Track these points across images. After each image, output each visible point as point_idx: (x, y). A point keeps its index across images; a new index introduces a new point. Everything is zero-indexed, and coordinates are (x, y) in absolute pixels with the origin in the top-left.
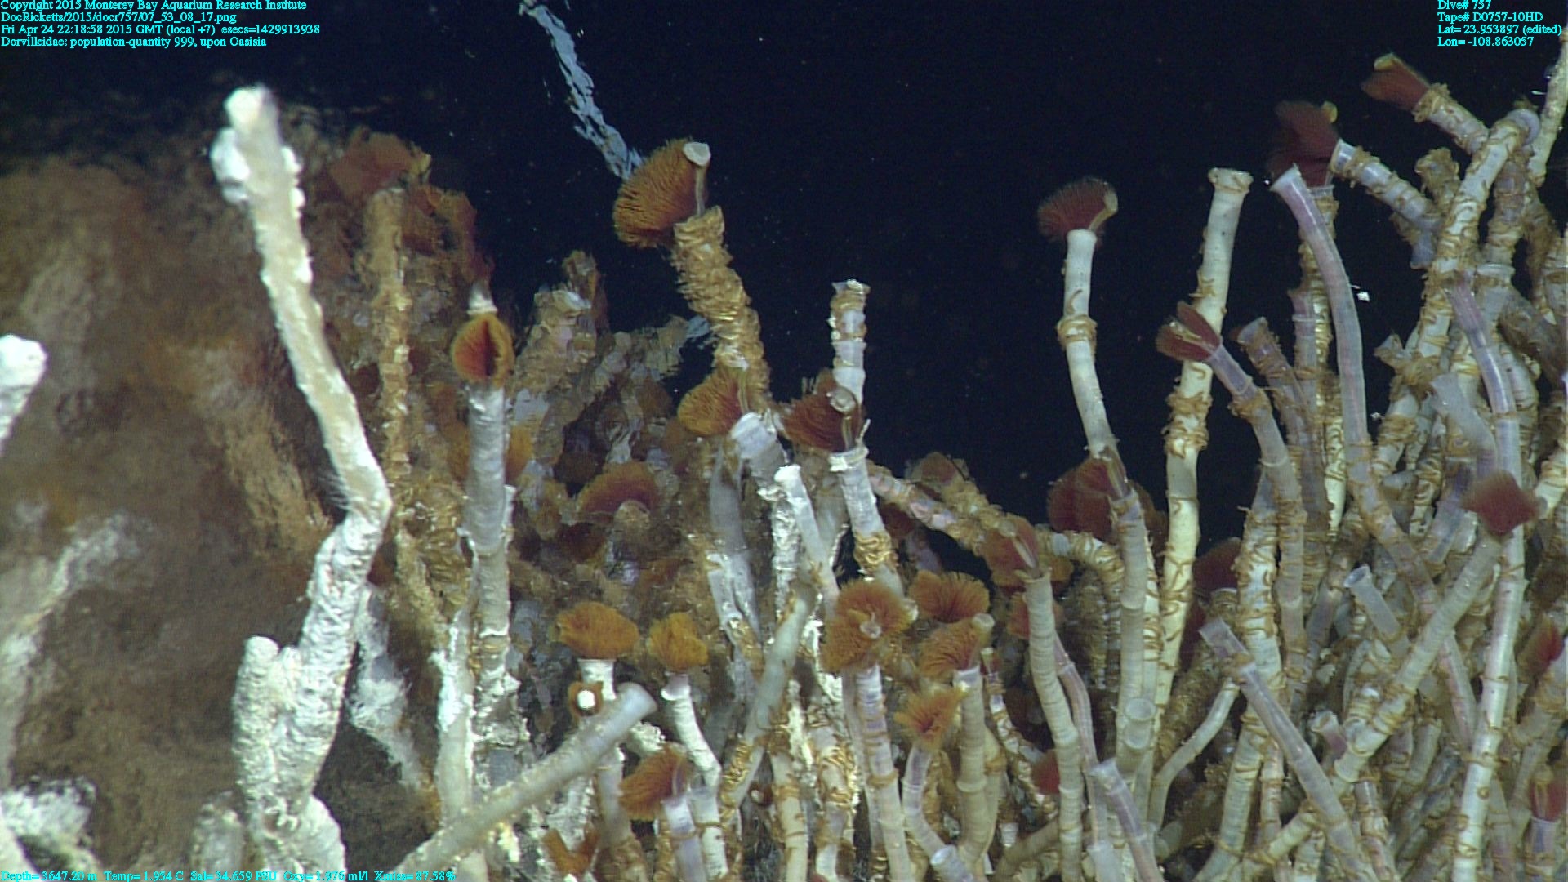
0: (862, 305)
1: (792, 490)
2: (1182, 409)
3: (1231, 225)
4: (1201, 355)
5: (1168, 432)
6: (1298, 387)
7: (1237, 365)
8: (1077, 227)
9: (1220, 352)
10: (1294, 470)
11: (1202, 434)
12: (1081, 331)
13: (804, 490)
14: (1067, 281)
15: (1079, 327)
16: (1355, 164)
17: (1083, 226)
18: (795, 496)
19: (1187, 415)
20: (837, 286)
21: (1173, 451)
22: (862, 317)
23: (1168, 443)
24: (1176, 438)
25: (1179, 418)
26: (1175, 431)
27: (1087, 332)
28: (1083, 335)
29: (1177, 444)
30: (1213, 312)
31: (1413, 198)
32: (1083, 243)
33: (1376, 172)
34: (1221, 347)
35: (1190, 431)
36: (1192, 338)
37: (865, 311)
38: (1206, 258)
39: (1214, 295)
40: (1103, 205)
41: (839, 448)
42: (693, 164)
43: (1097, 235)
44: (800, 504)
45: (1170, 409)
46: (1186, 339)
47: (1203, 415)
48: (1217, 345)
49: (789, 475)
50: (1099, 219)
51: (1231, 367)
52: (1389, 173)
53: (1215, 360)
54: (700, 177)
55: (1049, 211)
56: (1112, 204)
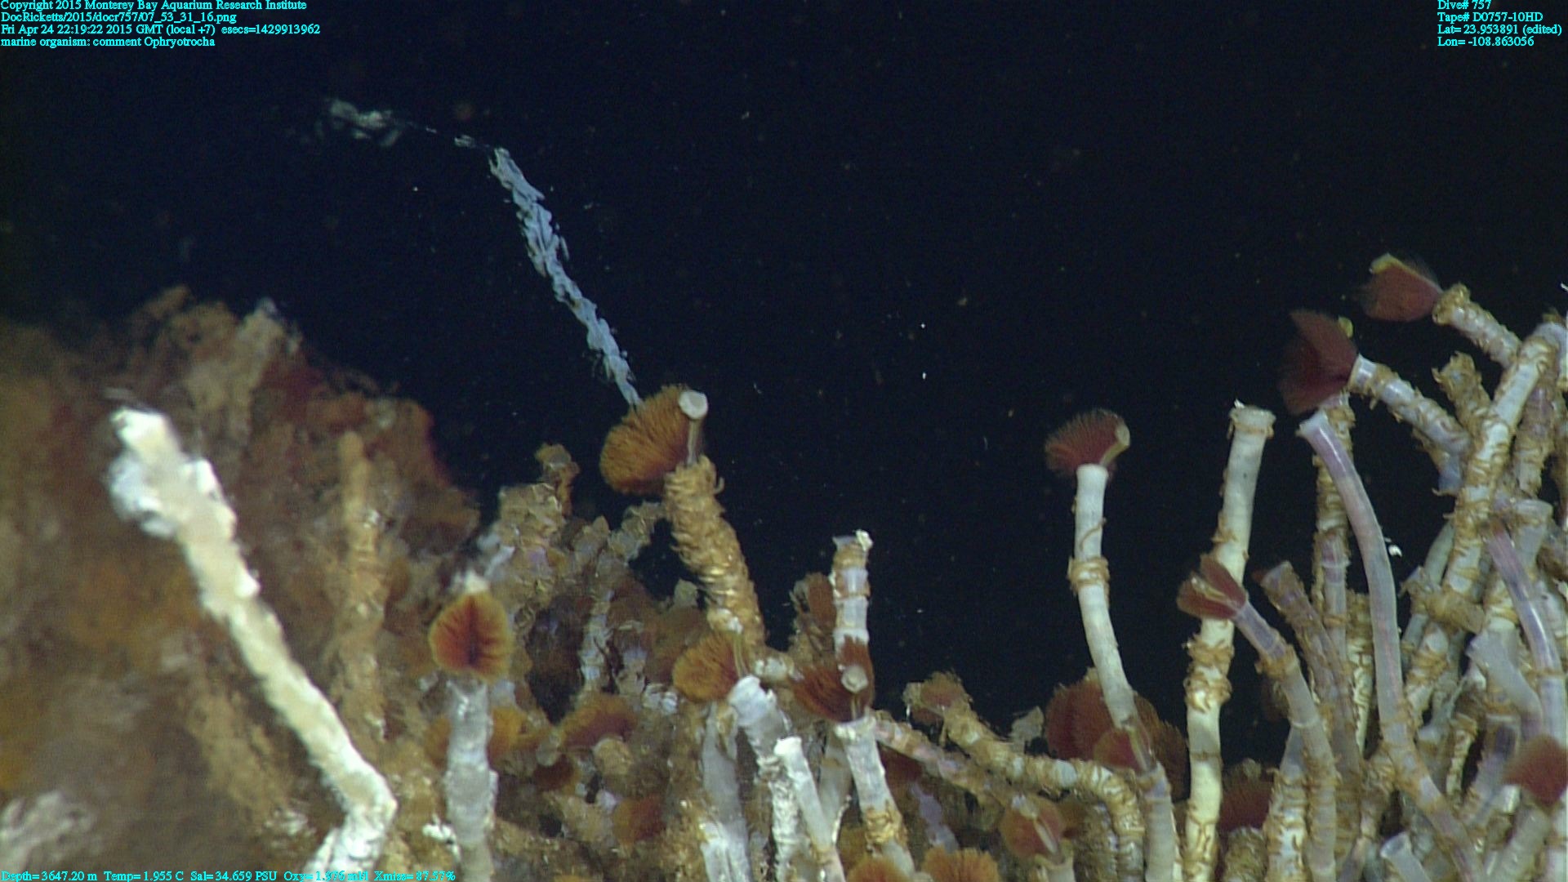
0: (864, 561)
1: (793, 765)
2: (1203, 660)
3: (1253, 468)
4: (1222, 613)
5: (1189, 684)
6: (1327, 637)
7: (1263, 622)
8: (1086, 462)
9: (1247, 610)
10: (1325, 729)
11: (1224, 685)
12: (1094, 575)
13: (806, 763)
14: (1078, 520)
15: (1092, 570)
16: (1376, 381)
17: (1095, 461)
18: (795, 770)
19: (1208, 666)
20: (839, 542)
21: (1196, 707)
22: (864, 574)
23: (1189, 695)
24: (1197, 690)
25: (1200, 669)
26: (1196, 683)
27: (1100, 576)
28: (1097, 578)
29: (1199, 697)
30: (1233, 558)
31: (1437, 417)
32: (1093, 479)
33: (1399, 390)
34: (1248, 604)
35: (1211, 683)
36: (1213, 595)
37: (868, 567)
38: (1227, 501)
39: (1235, 539)
40: (1114, 439)
41: (846, 719)
42: (687, 418)
43: (1109, 469)
44: (801, 778)
45: (1191, 660)
46: (1208, 596)
47: (1226, 667)
48: (1242, 601)
49: (789, 748)
50: (1110, 454)
51: (1259, 626)
52: (1411, 391)
53: (1241, 618)
54: (693, 432)
55: (1056, 446)
56: (1124, 437)
